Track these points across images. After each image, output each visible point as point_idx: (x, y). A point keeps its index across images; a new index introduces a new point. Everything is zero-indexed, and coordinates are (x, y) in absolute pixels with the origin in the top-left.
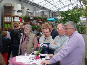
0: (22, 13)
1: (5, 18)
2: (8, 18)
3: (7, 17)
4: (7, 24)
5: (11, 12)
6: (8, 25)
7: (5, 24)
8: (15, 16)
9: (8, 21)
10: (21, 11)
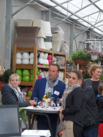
0: (53, 44)
1: (19, 55)
2: (26, 55)
3: (22, 54)
4: (22, 70)
5: (34, 42)
6: (24, 73)
7: (17, 69)
8: (41, 52)
9: (26, 62)
10: (51, 37)
